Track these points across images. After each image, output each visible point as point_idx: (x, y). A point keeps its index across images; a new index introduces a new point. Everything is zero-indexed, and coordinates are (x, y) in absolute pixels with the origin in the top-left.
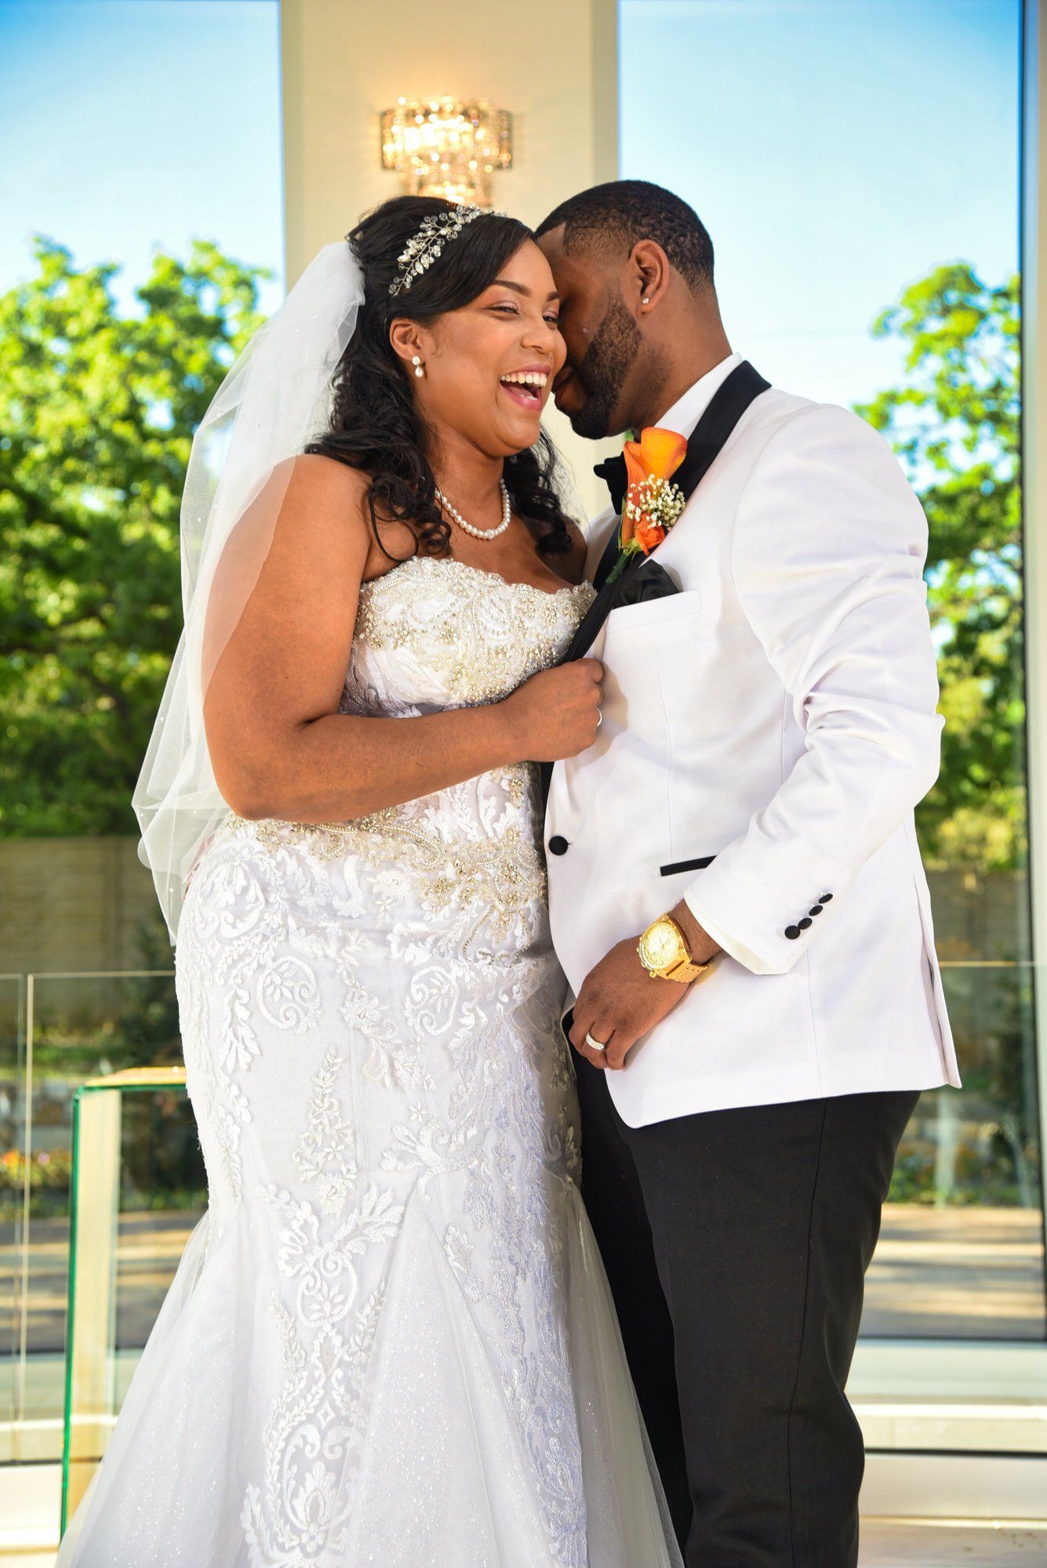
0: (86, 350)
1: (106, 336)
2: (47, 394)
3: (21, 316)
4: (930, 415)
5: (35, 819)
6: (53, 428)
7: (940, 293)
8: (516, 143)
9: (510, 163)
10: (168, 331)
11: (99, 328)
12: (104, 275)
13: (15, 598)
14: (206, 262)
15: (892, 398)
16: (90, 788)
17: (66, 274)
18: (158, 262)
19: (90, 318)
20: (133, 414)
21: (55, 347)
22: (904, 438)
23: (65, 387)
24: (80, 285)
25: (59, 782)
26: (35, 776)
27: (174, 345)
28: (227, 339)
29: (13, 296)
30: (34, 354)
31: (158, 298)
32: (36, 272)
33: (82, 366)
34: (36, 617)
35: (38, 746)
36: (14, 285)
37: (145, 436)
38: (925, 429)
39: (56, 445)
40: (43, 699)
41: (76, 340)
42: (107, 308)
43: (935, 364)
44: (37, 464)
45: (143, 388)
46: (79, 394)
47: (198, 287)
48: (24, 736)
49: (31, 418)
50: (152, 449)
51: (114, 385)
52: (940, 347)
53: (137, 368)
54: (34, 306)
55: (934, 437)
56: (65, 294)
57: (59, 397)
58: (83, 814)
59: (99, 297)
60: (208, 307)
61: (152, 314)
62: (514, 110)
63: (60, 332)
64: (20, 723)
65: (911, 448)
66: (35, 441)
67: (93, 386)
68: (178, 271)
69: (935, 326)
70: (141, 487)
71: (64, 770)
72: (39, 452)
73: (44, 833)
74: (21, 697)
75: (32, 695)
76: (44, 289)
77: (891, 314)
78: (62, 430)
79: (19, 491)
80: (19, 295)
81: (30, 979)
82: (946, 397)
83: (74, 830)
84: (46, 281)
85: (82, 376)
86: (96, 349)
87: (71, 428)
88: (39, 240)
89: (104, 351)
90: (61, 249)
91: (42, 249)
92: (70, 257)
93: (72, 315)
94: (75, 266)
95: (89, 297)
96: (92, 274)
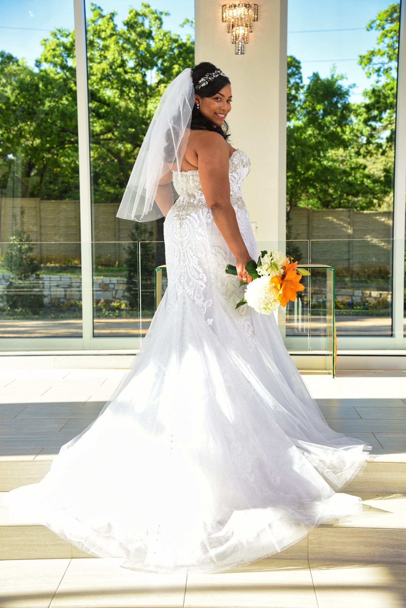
0: (107, 43)
1: (114, 38)
4: (385, 59)
6: (98, 70)
7: (391, 15)
8: (259, 13)
10: (133, 36)
11: (112, 35)
12: (112, 16)
14: (146, 11)
15: (373, 53)
17: (102, 16)
18: (131, 11)
19: (109, 32)
20: (123, 64)
21: (97, 41)
22: (376, 67)
23: (101, 56)
24: (106, 20)
27: (135, 41)
28: (153, 39)
30: (91, 44)
31: (131, 25)
33: (107, 48)
37: (126, 72)
38: (383, 64)
39: (99, 76)
42: (114, 29)
43: (388, 41)
45: (126, 56)
46: (105, 58)
47: (143, 19)
50: (127, 77)
51: (117, 55)
52: (390, 35)
53: (124, 49)
54: (90, 28)
55: (386, 66)
56: (101, 23)
59: (111, 25)
60: (146, 27)
61: (129, 30)
63: (99, 37)
65: (378, 70)
67: (110, 55)
68: (137, 14)
69: (388, 27)
70: (126, 89)
76: (94, 22)
77: (373, 22)
78: (101, 71)
82: (391, 53)
84: (94, 19)
85: (106, 52)
86: (111, 42)
87: (103, 70)
88: (93, 4)
89: (113, 43)
90: (99, 8)
91: (93, 8)
92: (102, 10)
93: (103, 31)
94: (104, 13)
95: (108, 25)
96: (109, 16)
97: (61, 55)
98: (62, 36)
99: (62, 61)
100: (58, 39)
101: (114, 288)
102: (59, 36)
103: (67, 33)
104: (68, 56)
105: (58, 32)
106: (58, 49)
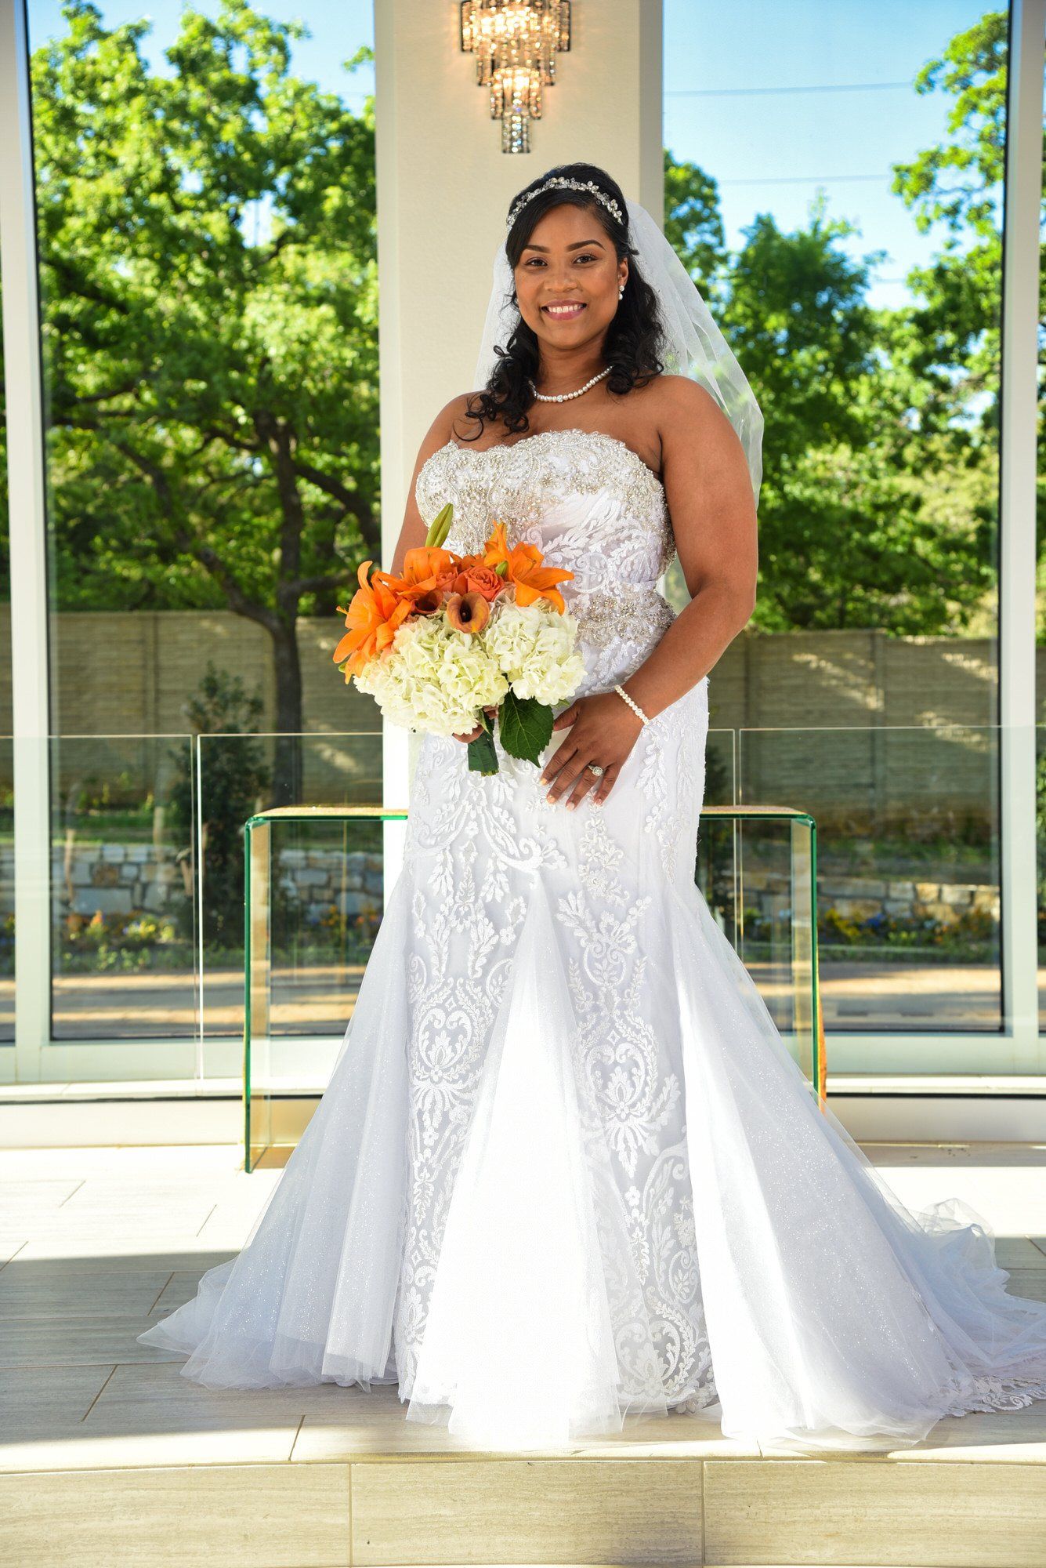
0: (118, 115)
1: (139, 102)
2: (79, 162)
4: (974, 177)
6: (88, 198)
7: (988, 47)
8: (574, 28)
10: (198, 97)
11: (132, 93)
12: (133, 34)
14: (238, 20)
15: (934, 159)
17: (99, 35)
18: (188, 23)
19: (123, 82)
20: (168, 182)
21: (88, 113)
22: (947, 201)
23: (97, 155)
24: (111, 46)
27: (205, 111)
28: (261, 106)
29: (42, 57)
30: (66, 119)
31: (189, 63)
33: (116, 131)
36: (44, 46)
37: (178, 208)
38: (968, 191)
39: (93, 217)
41: (111, 103)
42: (138, 73)
43: (980, 122)
44: (73, 236)
45: (176, 158)
46: (112, 161)
47: (229, 46)
50: (182, 221)
51: (148, 155)
52: (985, 105)
53: (172, 137)
54: (66, 69)
55: (977, 199)
56: (96, 57)
57: (93, 166)
59: (131, 60)
60: (239, 69)
61: (183, 77)
63: (93, 99)
65: (954, 211)
66: (71, 212)
67: (127, 154)
68: (208, 30)
69: (981, 80)
70: (179, 261)
72: (76, 224)
76: (73, 51)
77: (937, 67)
78: (99, 203)
82: (988, 157)
84: (76, 41)
85: (116, 144)
86: (128, 113)
87: (107, 200)
89: (137, 118)
90: (91, 8)
91: (71, 8)
92: (99, 16)
93: (105, 80)
94: (105, 25)
95: (121, 61)
96: (122, 34)
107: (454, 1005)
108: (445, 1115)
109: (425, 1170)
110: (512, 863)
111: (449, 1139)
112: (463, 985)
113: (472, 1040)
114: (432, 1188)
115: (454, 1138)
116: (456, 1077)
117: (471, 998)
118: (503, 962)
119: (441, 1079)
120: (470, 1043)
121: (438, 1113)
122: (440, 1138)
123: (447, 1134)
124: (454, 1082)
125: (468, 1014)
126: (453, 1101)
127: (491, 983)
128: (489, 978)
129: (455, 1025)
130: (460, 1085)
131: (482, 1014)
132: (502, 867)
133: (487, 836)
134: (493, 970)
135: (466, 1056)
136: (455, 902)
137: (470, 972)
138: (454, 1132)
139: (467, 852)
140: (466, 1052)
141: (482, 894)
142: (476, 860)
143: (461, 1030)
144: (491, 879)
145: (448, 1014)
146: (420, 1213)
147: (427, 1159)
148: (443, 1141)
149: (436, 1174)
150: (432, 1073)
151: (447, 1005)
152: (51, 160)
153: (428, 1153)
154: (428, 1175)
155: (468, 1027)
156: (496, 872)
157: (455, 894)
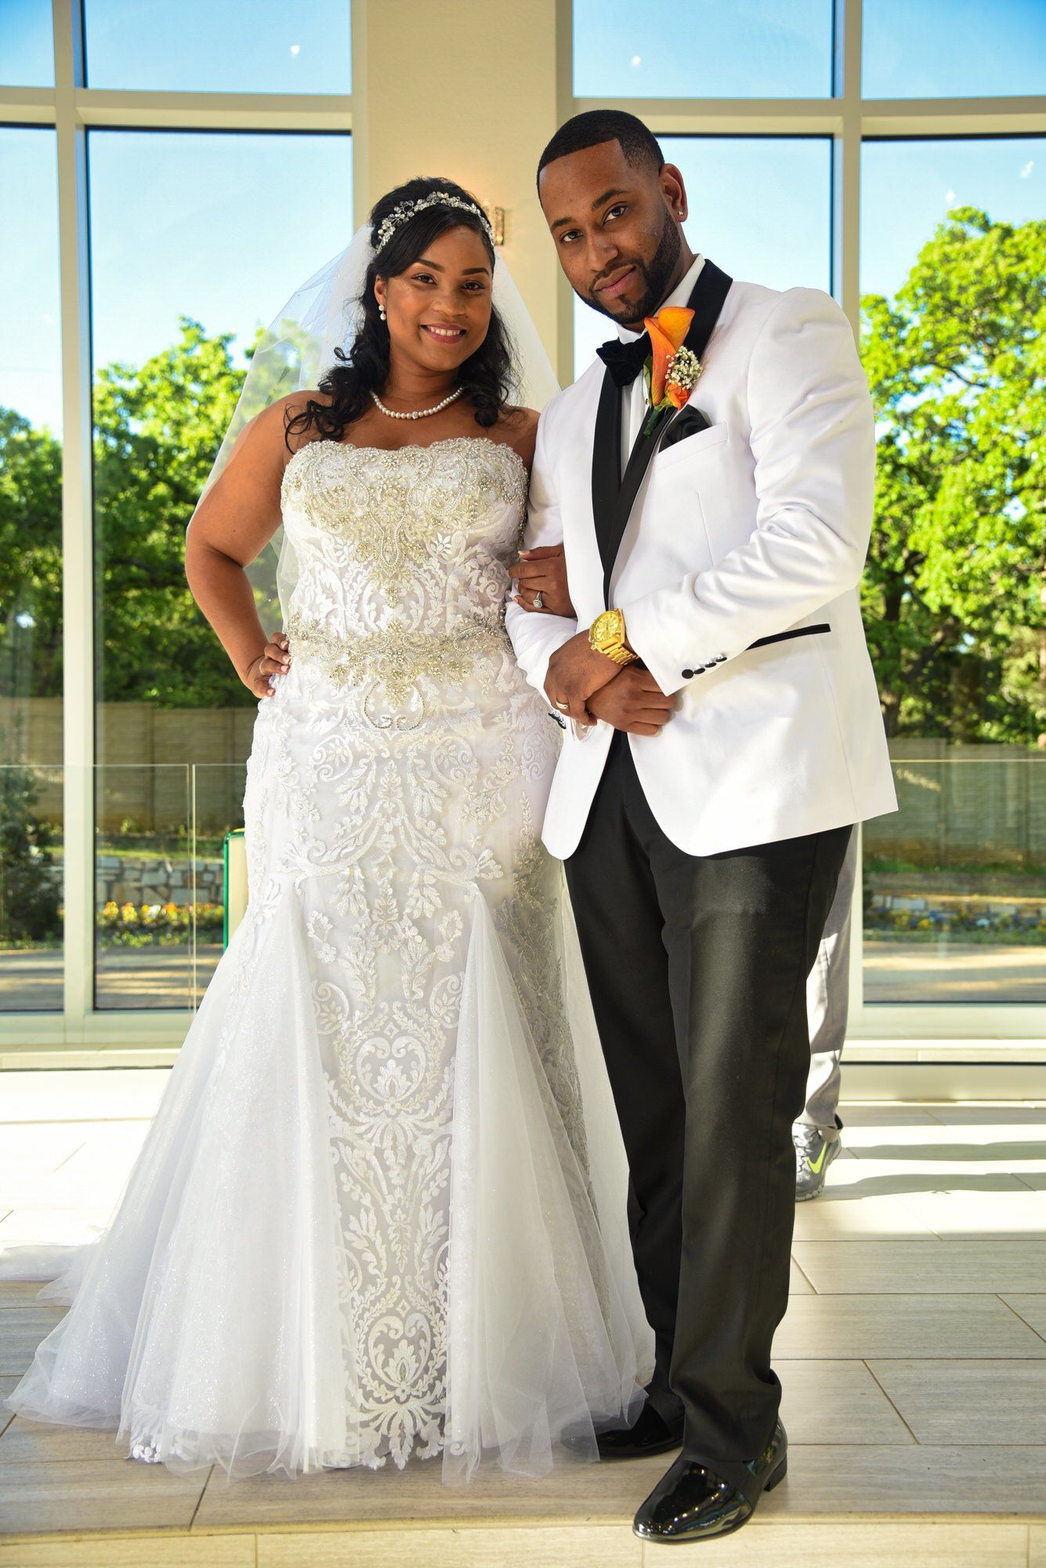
0: (211, 391)
1: (225, 380)
2: (187, 419)
3: (171, 368)
5: (180, 696)
6: (191, 440)
8: (507, 229)
9: (502, 243)
11: (221, 375)
12: (224, 342)
13: (166, 552)
16: (214, 676)
17: (201, 341)
18: (260, 333)
19: (215, 369)
21: (193, 388)
23: (198, 414)
24: (209, 347)
25: (194, 673)
26: (179, 668)
29: (166, 355)
30: (179, 392)
32: (181, 340)
33: (210, 400)
34: (178, 562)
35: (181, 649)
36: (168, 348)
39: (192, 452)
40: (183, 619)
41: (207, 383)
42: (225, 363)
44: (181, 464)
46: (208, 418)
47: (285, 349)
48: (172, 643)
49: (177, 434)
54: (179, 362)
56: (200, 354)
57: (195, 420)
58: (210, 693)
59: (221, 355)
62: (506, 208)
63: (196, 379)
64: (169, 633)
66: (180, 449)
68: (272, 339)
71: (198, 665)
72: (182, 457)
73: (185, 705)
74: (170, 619)
75: (176, 616)
76: (186, 351)
78: (197, 442)
79: (169, 482)
80: (169, 355)
81: (194, 767)
83: (204, 703)
84: (187, 345)
85: (210, 407)
86: (219, 389)
87: (202, 441)
88: (184, 319)
89: (224, 390)
90: (198, 326)
91: (185, 325)
92: (202, 330)
93: (204, 367)
94: (206, 336)
95: (215, 355)
96: (217, 341)
97: (115, 411)
98: (120, 377)
99: (119, 424)
100: (113, 382)
101: (213, 883)
102: (114, 378)
103: (131, 372)
104: (132, 413)
105: (112, 370)
106: (110, 400)
107: (396, 1031)
108: (409, 1148)
109: (399, 1211)
110: (443, 876)
111: (417, 1173)
112: (403, 1008)
113: (427, 1065)
114: (409, 1228)
115: (421, 1172)
116: (417, 1107)
117: (416, 1021)
118: (443, 981)
119: (399, 1111)
120: (427, 1070)
121: (402, 1148)
122: (408, 1176)
123: (414, 1168)
124: (415, 1112)
125: (417, 1038)
126: (417, 1132)
127: (436, 1003)
128: (432, 998)
129: (403, 1051)
130: (422, 1115)
131: (433, 1037)
132: (431, 880)
133: (408, 849)
134: (435, 989)
135: (423, 1084)
136: (373, 922)
137: (407, 994)
138: (421, 1165)
139: (383, 865)
140: (424, 1079)
141: (408, 910)
142: (395, 875)
143: (411, 1055)
144: (417, 894)
145: (391, 1043)
146: (401, 1258)
147: (400, 1199)
148: (412, 1178)
149: (411, 1212)
150: (387, 1107)
151: (386, 1032)
152: (169, 418)
153: (398, 1193)
154: (403, 1216)
155: (420, 1053)
156: (421, 886)
157: (371, 913)
